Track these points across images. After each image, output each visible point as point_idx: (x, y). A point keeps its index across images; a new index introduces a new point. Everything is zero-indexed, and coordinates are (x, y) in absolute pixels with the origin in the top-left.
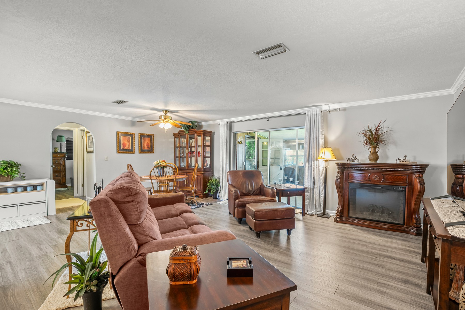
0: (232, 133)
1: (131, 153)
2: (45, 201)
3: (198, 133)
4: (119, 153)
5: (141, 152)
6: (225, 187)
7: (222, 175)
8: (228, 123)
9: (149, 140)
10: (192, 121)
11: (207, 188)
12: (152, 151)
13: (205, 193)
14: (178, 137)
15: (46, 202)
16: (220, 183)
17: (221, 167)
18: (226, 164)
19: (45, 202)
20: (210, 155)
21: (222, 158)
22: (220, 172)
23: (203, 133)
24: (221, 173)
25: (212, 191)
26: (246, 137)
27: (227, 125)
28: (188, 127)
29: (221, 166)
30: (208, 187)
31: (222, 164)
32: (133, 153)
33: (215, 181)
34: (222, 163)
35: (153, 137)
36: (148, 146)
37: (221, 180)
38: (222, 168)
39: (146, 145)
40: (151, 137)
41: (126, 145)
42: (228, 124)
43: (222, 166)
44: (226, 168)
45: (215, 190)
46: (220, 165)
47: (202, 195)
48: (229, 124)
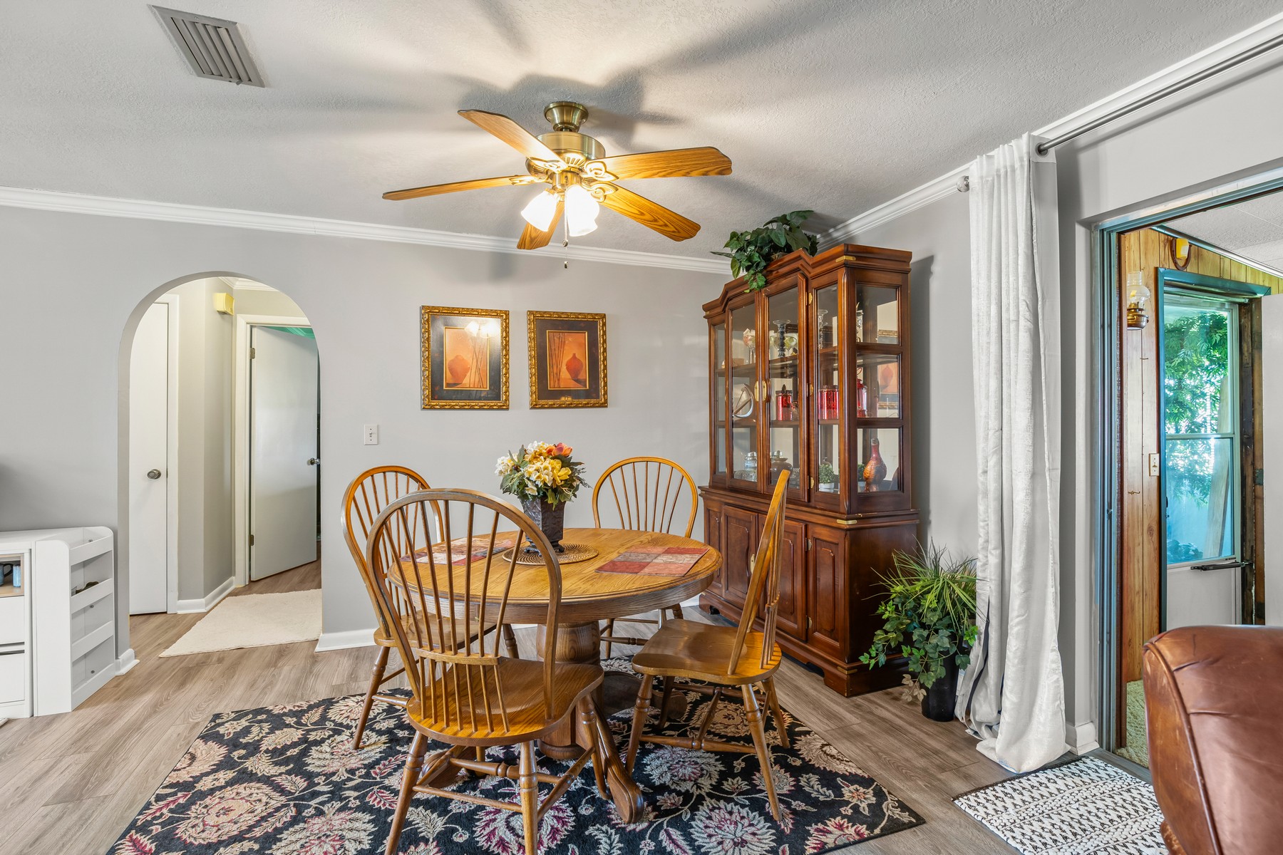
0: (1080, 232)
1: (491, 408)
2: (23, 643)
3: (819, 270)
4: (432, 408)
5: (542, 402)
6: (1023, 660)
7: (994, 560)
8: (1041, 151)
9: (581, 345)
10: (784, 216)
11: (880, 635)
12: (598, 397)
13: (864, 659)
14: (723, 322)
15: (26, 647)
16: (980, 623)
17: (986, 494)
18: (1035, 475)
19: (22, 652)
20: (902, 409)
21: (993, 424)
22: (982, 532)
23: (845, 264)
24: (991, 546)
25: (914, 676)
26: (1168, 284)
27: (1036, 171)
28: (766, 249)
29: (985, 484)
30: (886, 632)
31: (992, 474)
32: (500, 408)
33: (939, 597)
34: (993, 461)
35: (599, 327)
36: (574, 369)
37: (987, 591)
38: (993, 505)
39: (564, 368)
40: (590, 326)
41: (466, 370)
42: (1041, 159)
43: (992, 486)
44: (1035, 506)
45: (938, 671)
46: (981, 478)
47: (842, 672)
48: (1051, 158)
